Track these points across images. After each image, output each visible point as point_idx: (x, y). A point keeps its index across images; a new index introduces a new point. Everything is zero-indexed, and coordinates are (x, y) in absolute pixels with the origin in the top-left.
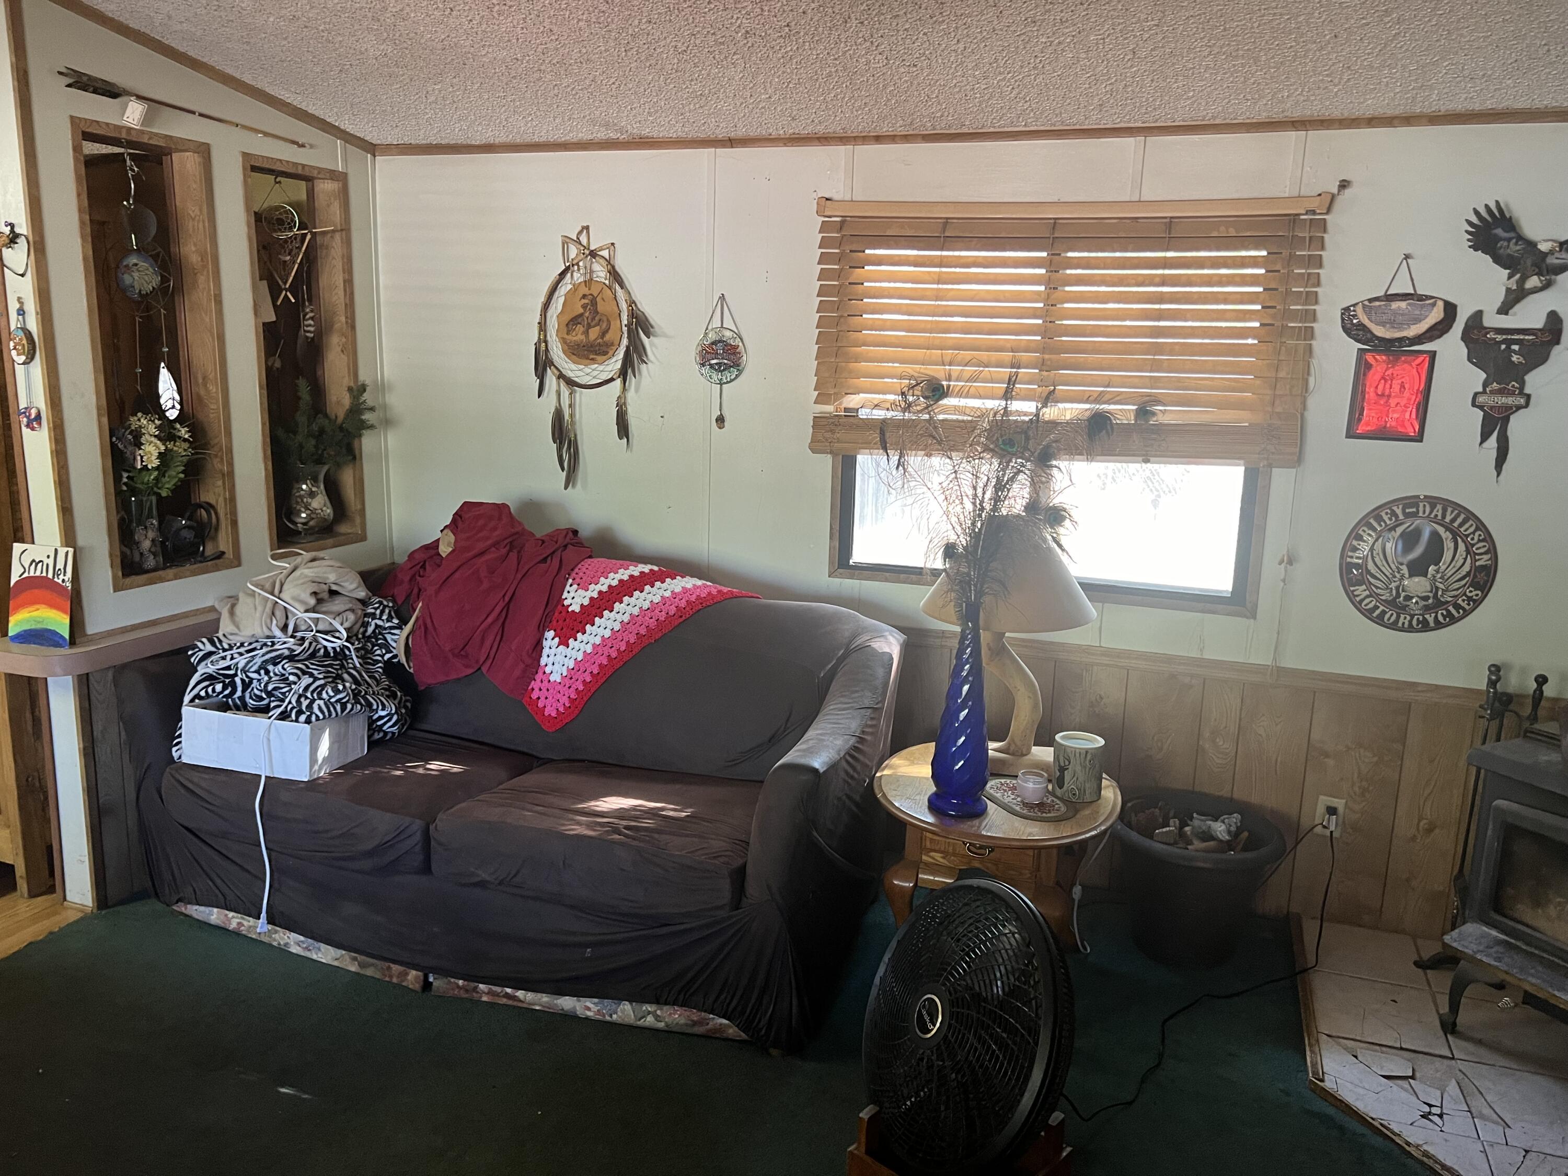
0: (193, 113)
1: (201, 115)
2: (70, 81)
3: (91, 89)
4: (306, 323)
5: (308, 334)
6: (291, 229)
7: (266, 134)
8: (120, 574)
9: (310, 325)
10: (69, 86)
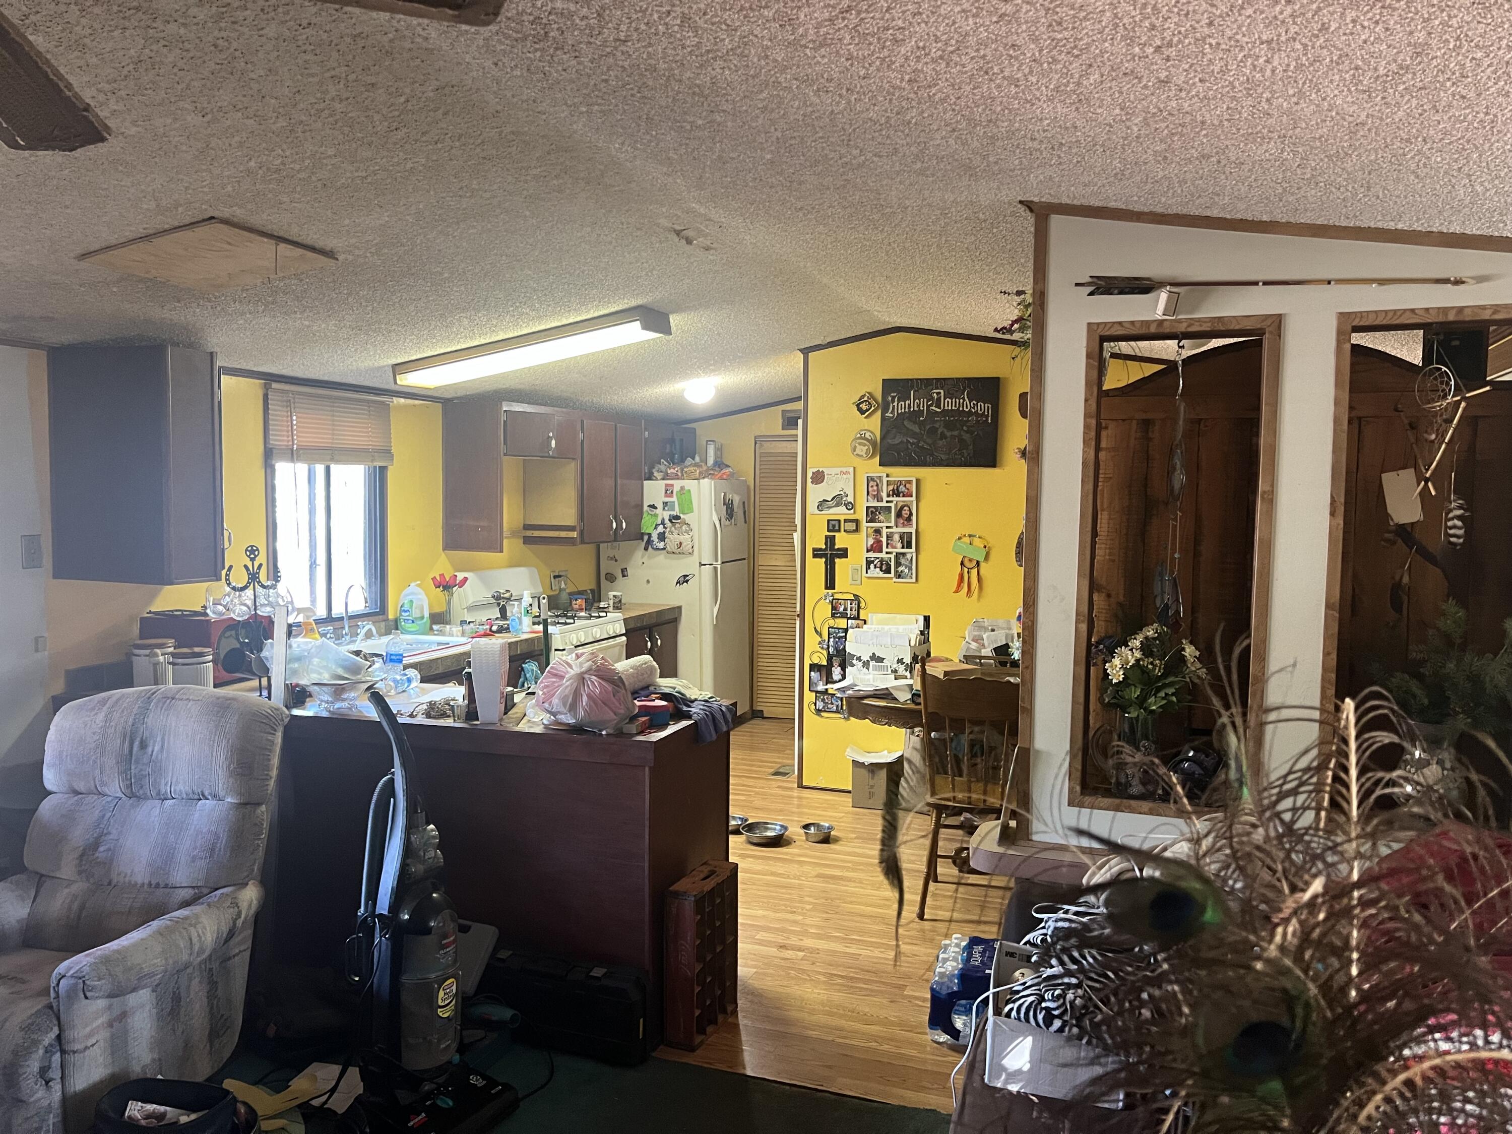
0: (1256, 283)
1: (1265, 283)
2: (1091, 289)
3: (1116, 291)
4: (1450, 524)
5: (1453, 539)
6: (1445, 397)
7: (1382, 282)
8: (1078, 788)
9: (1454, 527)
10: (1091, 294)
